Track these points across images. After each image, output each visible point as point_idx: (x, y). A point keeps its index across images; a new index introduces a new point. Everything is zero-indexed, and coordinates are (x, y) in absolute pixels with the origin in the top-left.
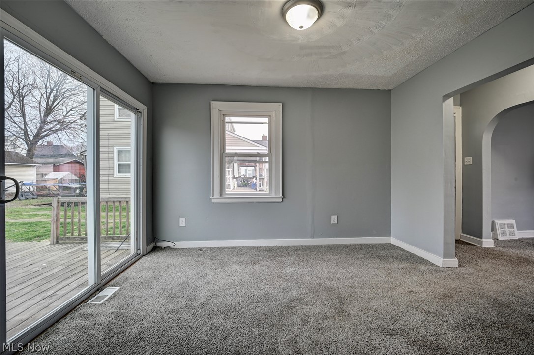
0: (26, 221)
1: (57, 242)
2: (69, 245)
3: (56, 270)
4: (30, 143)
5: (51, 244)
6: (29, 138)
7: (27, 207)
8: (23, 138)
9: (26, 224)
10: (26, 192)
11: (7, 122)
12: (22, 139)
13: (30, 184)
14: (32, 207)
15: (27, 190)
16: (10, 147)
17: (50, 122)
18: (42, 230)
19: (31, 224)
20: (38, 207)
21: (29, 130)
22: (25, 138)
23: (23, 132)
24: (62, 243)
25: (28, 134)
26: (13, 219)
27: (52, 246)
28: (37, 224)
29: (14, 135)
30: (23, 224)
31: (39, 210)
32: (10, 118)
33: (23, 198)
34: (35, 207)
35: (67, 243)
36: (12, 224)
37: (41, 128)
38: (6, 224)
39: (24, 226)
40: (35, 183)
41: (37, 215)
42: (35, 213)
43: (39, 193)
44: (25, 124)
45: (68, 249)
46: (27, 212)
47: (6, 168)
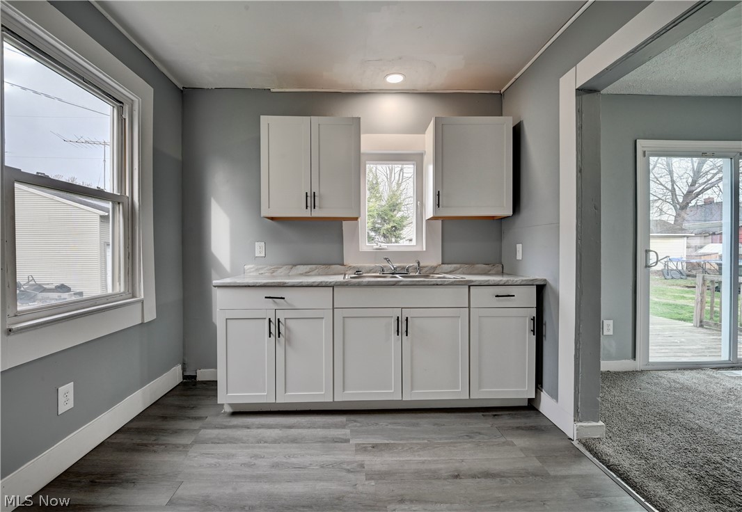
0: (671, 302)
1: (701, 326)
2: (715, 332)
3: (694, 347)
4: (678, 206)
5: (694, 326)
6: (677, 200)
7: (672, 287)
8: (670, 200)
9: (670, 305)
10: (673, 270)
11: (652, 184)
12: (669, 203)
13: (678, 260)
14: (679, 288)
15: (675, 268)
16: (656, 215)
17: (706, 173)
18: (688, 315)
19: (676, 306)
20: (687, 289)
21: (677, 189)
22: (673, 200)
23: (670, 194)
24: (706, 328)
25: (676, 195)
26: (657, 298)
27: (695, 328)
28: (682, 307)
29: (660, 199)
30: (667, 304)
31: (687, 292)
32: (655, 180)
33: (669, 277)
34: (682, 289)
35: (713, 330)
36: (656, 303)
37: (694, 183)
38: (650, 301)
39: (669, 307)
40: (685, 259)
41: (683, 297)
42: (682, 295)
43: (690, 273)
44: (673, 182)
45: (713, 335)
46: (672, 292)
47: (652, 241)
